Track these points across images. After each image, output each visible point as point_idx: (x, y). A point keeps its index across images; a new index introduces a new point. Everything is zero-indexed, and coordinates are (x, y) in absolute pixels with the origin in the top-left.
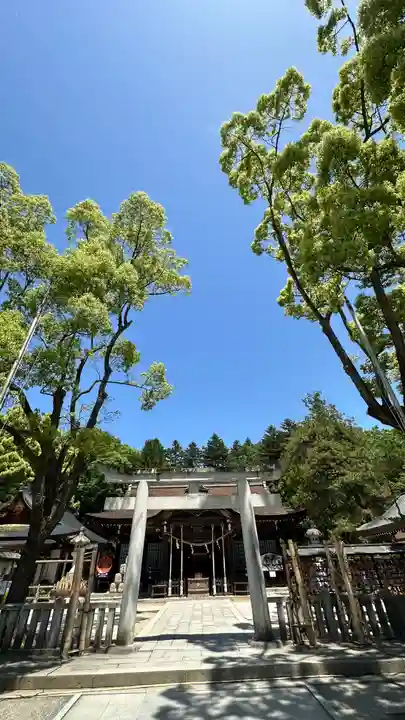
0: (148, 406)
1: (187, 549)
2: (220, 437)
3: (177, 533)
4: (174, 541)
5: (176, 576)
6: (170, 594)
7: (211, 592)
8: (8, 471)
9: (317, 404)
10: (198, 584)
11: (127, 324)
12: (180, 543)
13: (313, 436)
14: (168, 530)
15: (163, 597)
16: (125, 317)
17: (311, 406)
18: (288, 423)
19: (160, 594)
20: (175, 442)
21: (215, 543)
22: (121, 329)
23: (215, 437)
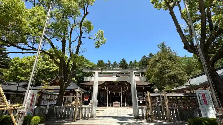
0: (98, 47)
1: (113, 94)
2: (125, 59)
3: (109, 89)
4: (109, 92)
5: (109, 101)
6: (108, 106)
7: (121, 106)
8: (52, 70)
9: (163, 47)
10: (116, 104)
11: (87, 13)
12: (110, 92)
13: (160, 58)
14: (107, 88)
15: (105, 107)
16: (86, 10)
17: (160, 48)
18: (151, 55)
19: (104, 106)
20: (109, 61)
21: (122, 93)
22: (85, 15)
23: (123, 59)
